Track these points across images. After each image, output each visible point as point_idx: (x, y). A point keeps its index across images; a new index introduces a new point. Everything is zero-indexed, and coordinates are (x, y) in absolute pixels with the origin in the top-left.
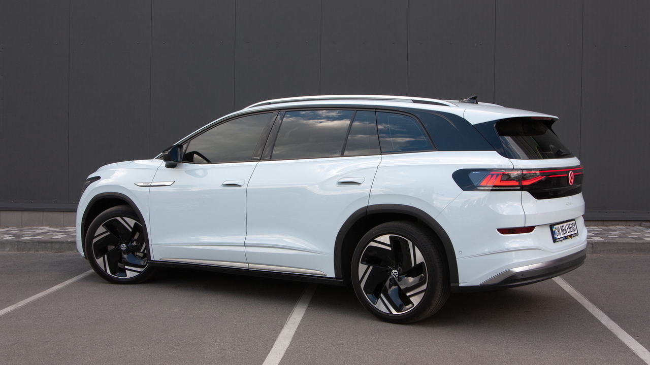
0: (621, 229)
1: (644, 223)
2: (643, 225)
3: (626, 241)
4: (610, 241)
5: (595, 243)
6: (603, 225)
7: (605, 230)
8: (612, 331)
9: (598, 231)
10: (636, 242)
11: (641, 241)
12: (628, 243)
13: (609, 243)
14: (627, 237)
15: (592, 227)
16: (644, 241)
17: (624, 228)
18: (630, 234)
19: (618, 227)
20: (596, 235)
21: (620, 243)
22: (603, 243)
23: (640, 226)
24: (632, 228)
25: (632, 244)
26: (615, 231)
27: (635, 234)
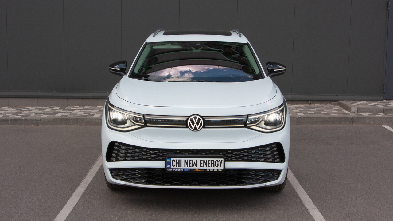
0: (318, 107)
1: (333, 103)
2: (332, 104)
3: (319, 116)
4: (308, 116)
5: (299, 117)
6: (307, 104)
7: (307, 107)
8: (294, 186)
9: (303, 108)
10: (325, 117)
11: (328, 116)
12: (320, 118)
13: (307, 117)
14: (320, 113)
15: (299, 105)
16: (330, 116)
17: (320, 106)
18: (323, 111)
19: (316, 105)
20: (301, 112)
21: (315, 117)
22: (304, 118)
23: (331, 104)
24: (325, 106)
25: (322, 118)
26: (313, 108)
27: (326, 111)
